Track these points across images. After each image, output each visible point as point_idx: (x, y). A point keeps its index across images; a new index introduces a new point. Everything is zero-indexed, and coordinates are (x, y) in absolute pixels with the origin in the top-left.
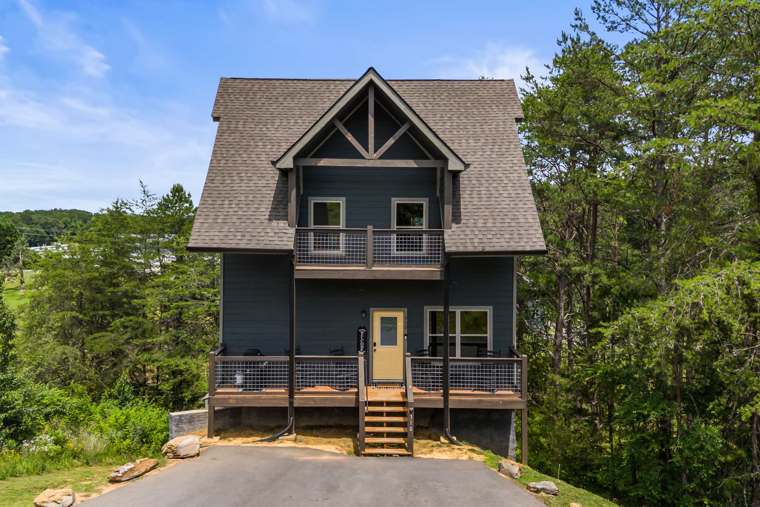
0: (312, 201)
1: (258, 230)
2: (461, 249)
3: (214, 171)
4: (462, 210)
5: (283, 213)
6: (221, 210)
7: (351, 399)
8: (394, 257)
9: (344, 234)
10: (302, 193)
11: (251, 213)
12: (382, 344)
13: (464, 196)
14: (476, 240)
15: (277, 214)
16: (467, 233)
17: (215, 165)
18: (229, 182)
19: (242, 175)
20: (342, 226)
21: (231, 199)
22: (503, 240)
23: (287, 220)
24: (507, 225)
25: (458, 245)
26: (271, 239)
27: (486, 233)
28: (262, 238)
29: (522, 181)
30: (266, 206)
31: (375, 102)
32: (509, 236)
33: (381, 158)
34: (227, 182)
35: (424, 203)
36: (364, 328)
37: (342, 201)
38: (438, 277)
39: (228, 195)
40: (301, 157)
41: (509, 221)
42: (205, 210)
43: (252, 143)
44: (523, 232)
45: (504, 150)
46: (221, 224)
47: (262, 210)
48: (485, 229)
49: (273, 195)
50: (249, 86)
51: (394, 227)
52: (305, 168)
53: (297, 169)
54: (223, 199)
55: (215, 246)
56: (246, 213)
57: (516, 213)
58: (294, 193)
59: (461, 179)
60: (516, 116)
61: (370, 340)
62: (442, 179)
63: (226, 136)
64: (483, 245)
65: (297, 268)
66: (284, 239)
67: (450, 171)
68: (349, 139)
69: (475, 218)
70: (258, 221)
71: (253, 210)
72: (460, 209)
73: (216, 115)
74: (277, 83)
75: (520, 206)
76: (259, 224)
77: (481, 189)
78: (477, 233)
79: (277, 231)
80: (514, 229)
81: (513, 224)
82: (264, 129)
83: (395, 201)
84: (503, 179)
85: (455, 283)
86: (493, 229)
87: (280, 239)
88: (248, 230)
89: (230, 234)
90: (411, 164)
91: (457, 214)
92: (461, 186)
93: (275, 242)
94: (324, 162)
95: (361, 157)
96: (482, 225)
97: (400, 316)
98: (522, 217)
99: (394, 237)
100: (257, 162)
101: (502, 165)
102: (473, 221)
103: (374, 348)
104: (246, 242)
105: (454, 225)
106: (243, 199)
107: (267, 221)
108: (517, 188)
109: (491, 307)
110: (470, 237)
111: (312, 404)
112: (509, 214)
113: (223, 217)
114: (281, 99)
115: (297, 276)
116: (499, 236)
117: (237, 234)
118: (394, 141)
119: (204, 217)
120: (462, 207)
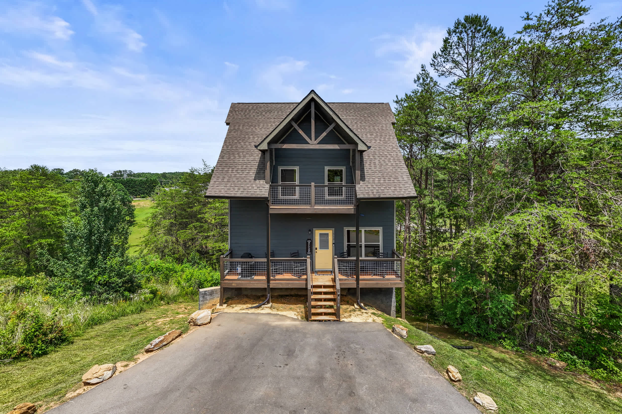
0: (280, 168)
1: (248, 186)
2: (366, 196)
3: (224, 152)
4: (365, 173)
5: (263, 176)
6: (227, 174)
7: (303, 283)
8: (327, 201)
9: (298, 187)
10: (274, 164)
11: (244, 176)
12: (320, 249)
13: (366, 165)
14: (375, 191)
15: (259, 176)
16: (369, 186)
17: (225, 148)
18: (233, 158)
19: (240, 154)
20: (297, 183)
21: (234, 167)
22: (390, 191)
23: (265, 179)
24: (392, 182)
25: (365, 194)
26: (255, 191)
27: (380, 186)
28: (250, 190)
29: (398, 157)
30: (253, 172)
31: (315, 112)
32: (394, 188)
33: (319, 143)
34: (231, 158)
35: (343, 169)
36: (310, 240)
37: (297, 168)
38: (352, 212)
39: (232, 166)
40: (273, 143)
41: (393, 179)
42: (217, 174)
43: (247, 137)
44: (401, 186)
45: (386, 139)
46: (226, 182)
47: (250, 174)
48: (379, 184)
49: (257, 165)
50: (247, 107)
51: (326, 183)
52: (276, 149)
53: (270, 150)
54: (228, 168)
55: (222, 195)
56: (241, 176)
57: (397, 175)
58: (268, 164)
59: (364, 156)
60: (391, 122)
61: (314, 247)
62: (354, 156)
63: (232, 133)
64: (379, 194)
65: (271, 207)
66: (262, 191)
67: (359, 151)
68: (300, 132)
69: (373, 178)
70: (248, 180)
71: (245, 174)
72: (364, 173)
73: (228, 122)
74: (262, 105)
75: (398, 171)
76: (248, 182)
77: (376, 161)
78: (375, 186)
79: (259, 186)
80: (396, 184)
81: (396, 181)
82: (254, 129)
83: (327, 168)
84: (388, 155)
85: (363, 215)
86: (384, 184)
87: (260, 191)
88: (242, 186)
89: (232, 188)
90: (336, 147)
91: (363, 176)
92: (364, 159)
93: (258, 193)
94: (285, 146)
95: (308, 143)
96: (377, 182)
97: (330, 233)
98: (400, 177)
99: (326, 189)
100: (249, 147)
101: (386, 148)
102: (372, 180)
103: (316, 251)
104: (240, 192)
105: (361, 182)
106: (240, 167)
107: (253, 180)
108: (396, 161)
109: (382, 228)
110: (371, 189)
111: (281, 286)
112: (393, 175)
113: (228, 178)
114: (264, 113)
115: (271, 212)
116: (388, 188)
117: (235, 188)
118: (326, 134)
119: (216, 178)
120: (365, 171)
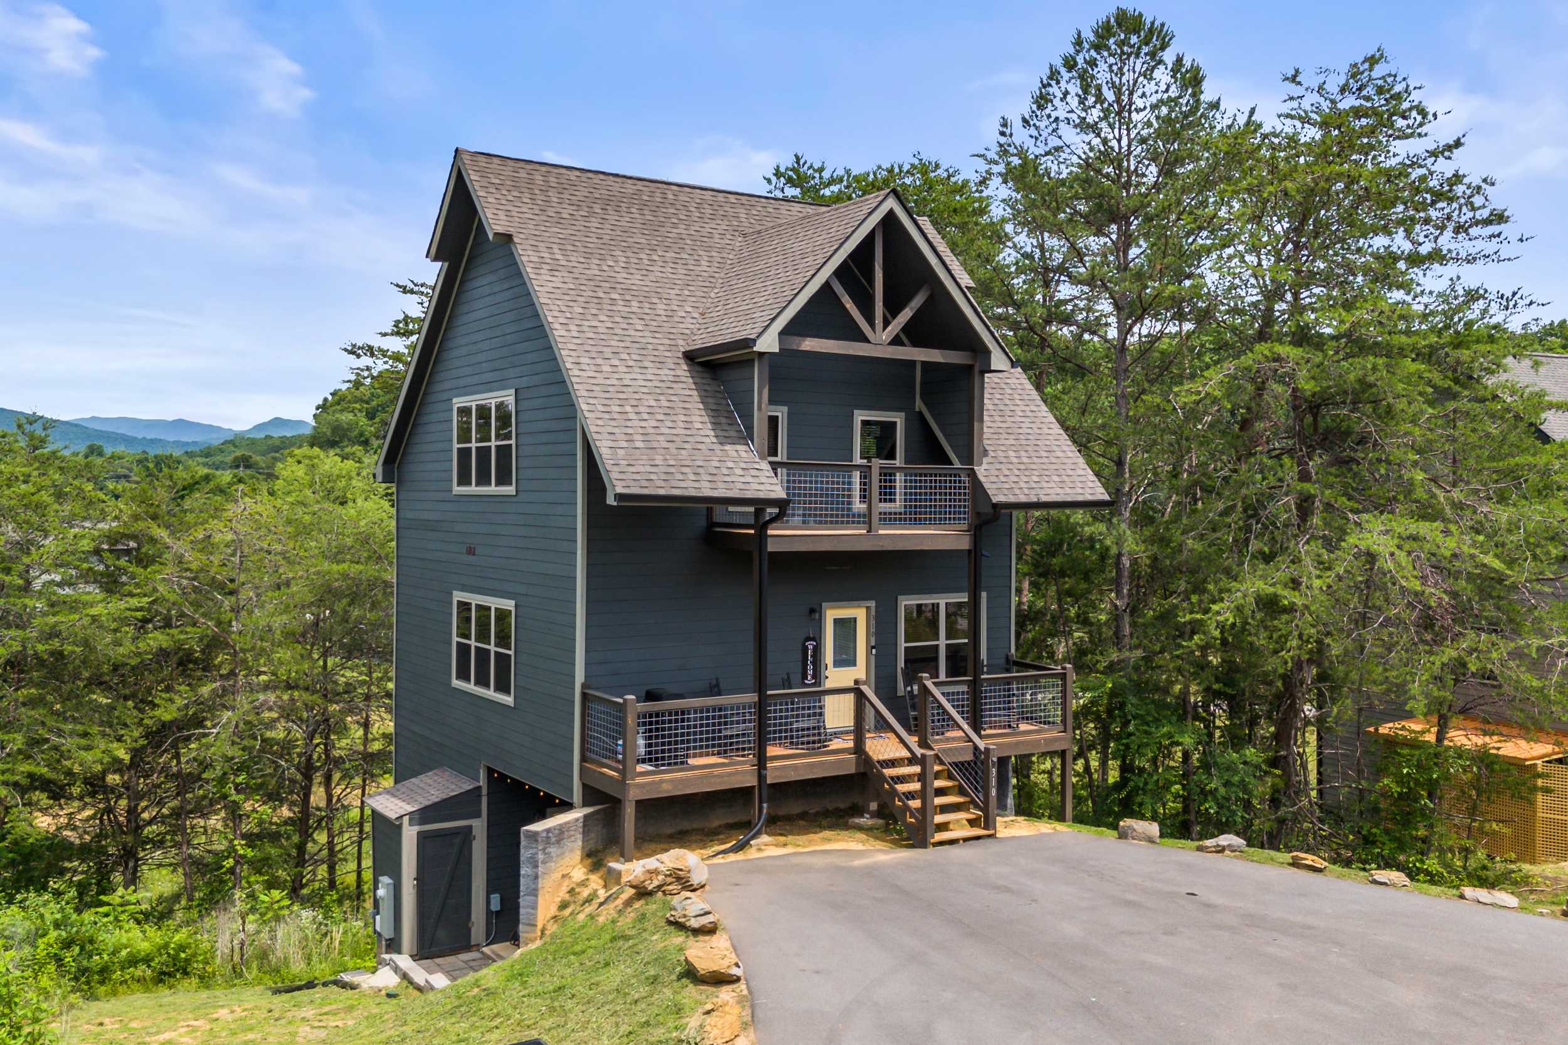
2: (1012, 499)
5: (734, 434)
6: (629, 424)
7: (849, 760)
9: (785, 471)
11: (684, 431)
12: (835, 665)
14: (1023, 485)
15: (725, 434)
16: (1005, 472)
17: (563, 333)
18: (609, 368)
21: (633, 402)
22: (1053, 484)
24: (1046, 460)
25: (1005, 491)
26: (743, 479)
27: (1027, 473)
28: (729, 479)
30: (699, 419)
32: (1058, 479)
34: (605, 369)
35: (898, 420)
36: (813, 639)
37: (781, 413)
38: (964, 545)
39: (622, 396)
41: (1045, 454)
42: (600, 422)
47: (696, 425)
48: (1023, 466)
50: (523, 173)
51: (858, 460)
54: (618, 402)
55: (662, 492)
56: (675, 432)
58: (765, 396)
61: (821, 659)
64: (1034, 492)
66: (762, 480)
68: (847, 305)
70: (703, 447)
76: (708, 453)
78: (1016, 472)
79: (742, 464)
80: (1057, 466)
81: (1053, 460)
83: (859, 416)
86: (1032, 466)
87: (756, 480)
89: (673, 470)
93: (754, 486)
94: (810, 344)
95: (863, 338)
96: (1015, 460)
97: (863, 616)
102: (1002, 453)
103: (826, 673)
104: (707, 484)
106: (653, 403)
108: (1028, 403)
109: (985, 594)
110: (1012, 479)
111: (793, 777)
112: (1039, 443)
113: (640, 437)
114: (598, 210)
116: (1046, 478)
118: (910, 315)
